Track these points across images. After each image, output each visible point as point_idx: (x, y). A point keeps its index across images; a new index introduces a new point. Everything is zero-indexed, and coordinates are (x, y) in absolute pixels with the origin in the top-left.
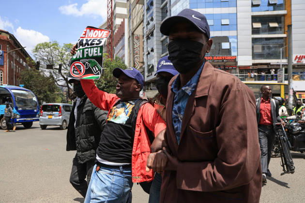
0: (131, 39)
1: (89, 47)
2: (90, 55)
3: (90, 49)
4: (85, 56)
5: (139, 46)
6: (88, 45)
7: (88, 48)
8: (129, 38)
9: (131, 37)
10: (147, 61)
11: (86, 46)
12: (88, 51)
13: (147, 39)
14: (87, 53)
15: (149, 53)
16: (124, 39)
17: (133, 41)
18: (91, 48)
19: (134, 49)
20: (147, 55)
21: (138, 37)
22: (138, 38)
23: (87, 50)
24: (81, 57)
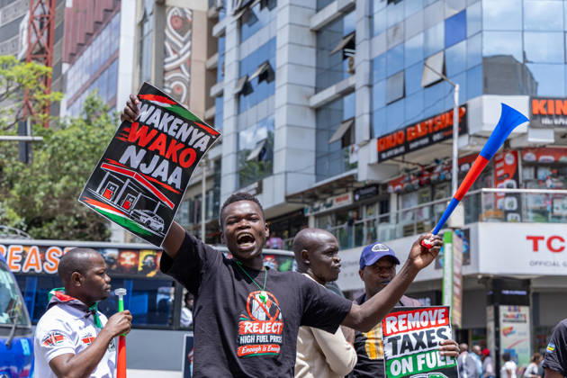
0: (150, 26)
1: (425, 350)
2: (431, 366)
3: (428, 355)
4: (420, 368)
5: (188, 63)
6: (424, 347)
7: (425, 353)
8: (141, 24)
9: (152, 19)
10: (237, 125)
11: (421, 349)
12: (424, 359)
13: (240, 22)
14: (423, 362)
15: (246, 89)
16: (118, 27)
17: (162, 38)
18: (430, 351)
19: (165, 72)
20: (238, 96)
21: (184, 20)
22: (184, 25)
23: (423, 356)
24: (411, 370)
